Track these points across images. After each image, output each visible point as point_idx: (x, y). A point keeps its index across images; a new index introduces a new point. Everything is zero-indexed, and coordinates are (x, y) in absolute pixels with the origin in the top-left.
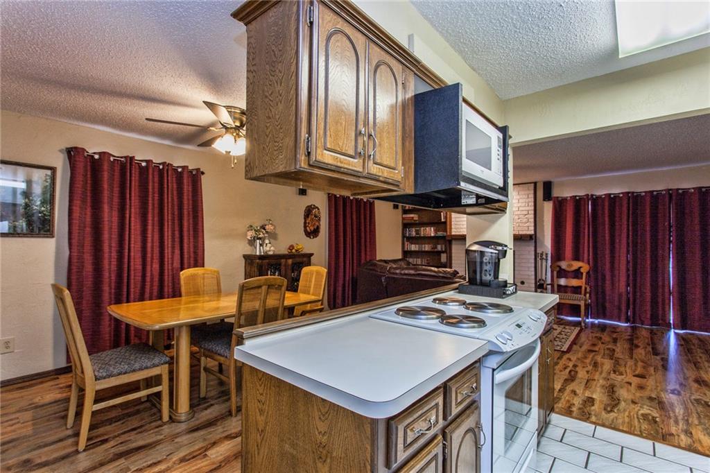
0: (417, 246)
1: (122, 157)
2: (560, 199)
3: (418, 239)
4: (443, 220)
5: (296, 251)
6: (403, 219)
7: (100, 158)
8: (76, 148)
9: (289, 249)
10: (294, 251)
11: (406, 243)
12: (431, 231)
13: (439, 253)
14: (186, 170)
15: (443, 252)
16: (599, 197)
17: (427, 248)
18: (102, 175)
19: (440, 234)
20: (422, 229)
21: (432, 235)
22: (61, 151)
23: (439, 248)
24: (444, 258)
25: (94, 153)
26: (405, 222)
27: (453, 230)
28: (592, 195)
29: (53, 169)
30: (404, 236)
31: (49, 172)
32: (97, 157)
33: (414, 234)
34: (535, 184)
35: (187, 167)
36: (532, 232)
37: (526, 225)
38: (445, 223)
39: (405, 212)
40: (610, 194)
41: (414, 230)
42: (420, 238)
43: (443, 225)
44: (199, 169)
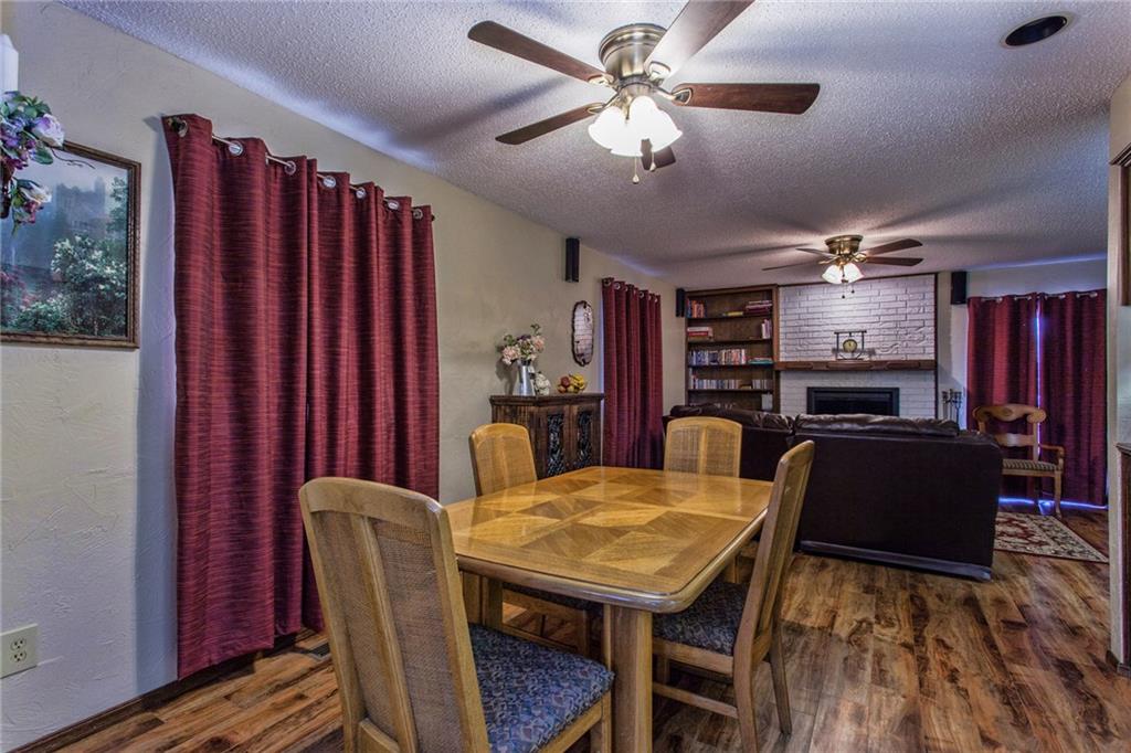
0: (714, 382)
1: (286, 160)
2: (983, 300)
3: (715, 370)
4: (765, 337)
5: (575, 388)
6: (688, 334)
7: (245, 154)
8: (192, 118)
9: (562, 384)
10: (571, 388)
11: (692, 377)
12: (739, 356)
13: (759, 393)
14: (406, 207)
15: (765, 392)
16: (1054, 299)
17: (734, 384)
18: (251, 195)
19: (760, 360)
20: (724, 352)
21: (743, 362)
22: (149, 121)
23: (758, 384)
24: (767, 401)
25: (230, 139)
26: (691, 339)
27: (781, 354)
28: (1043, 295)
29: (133, 169)
30: (688, 366)
31: (123, 175)
32: (236, 149)
33: (706, 361)
34: (936, 274)
35: (410, 199)
36: (932, 357)
37: (921, 344)
38: (770, 342)
39: (691, 322)
40: (1076, 293)
41: (706, 353)
42: (720, 367)
43: (766, 346)
44: (429, 207)
